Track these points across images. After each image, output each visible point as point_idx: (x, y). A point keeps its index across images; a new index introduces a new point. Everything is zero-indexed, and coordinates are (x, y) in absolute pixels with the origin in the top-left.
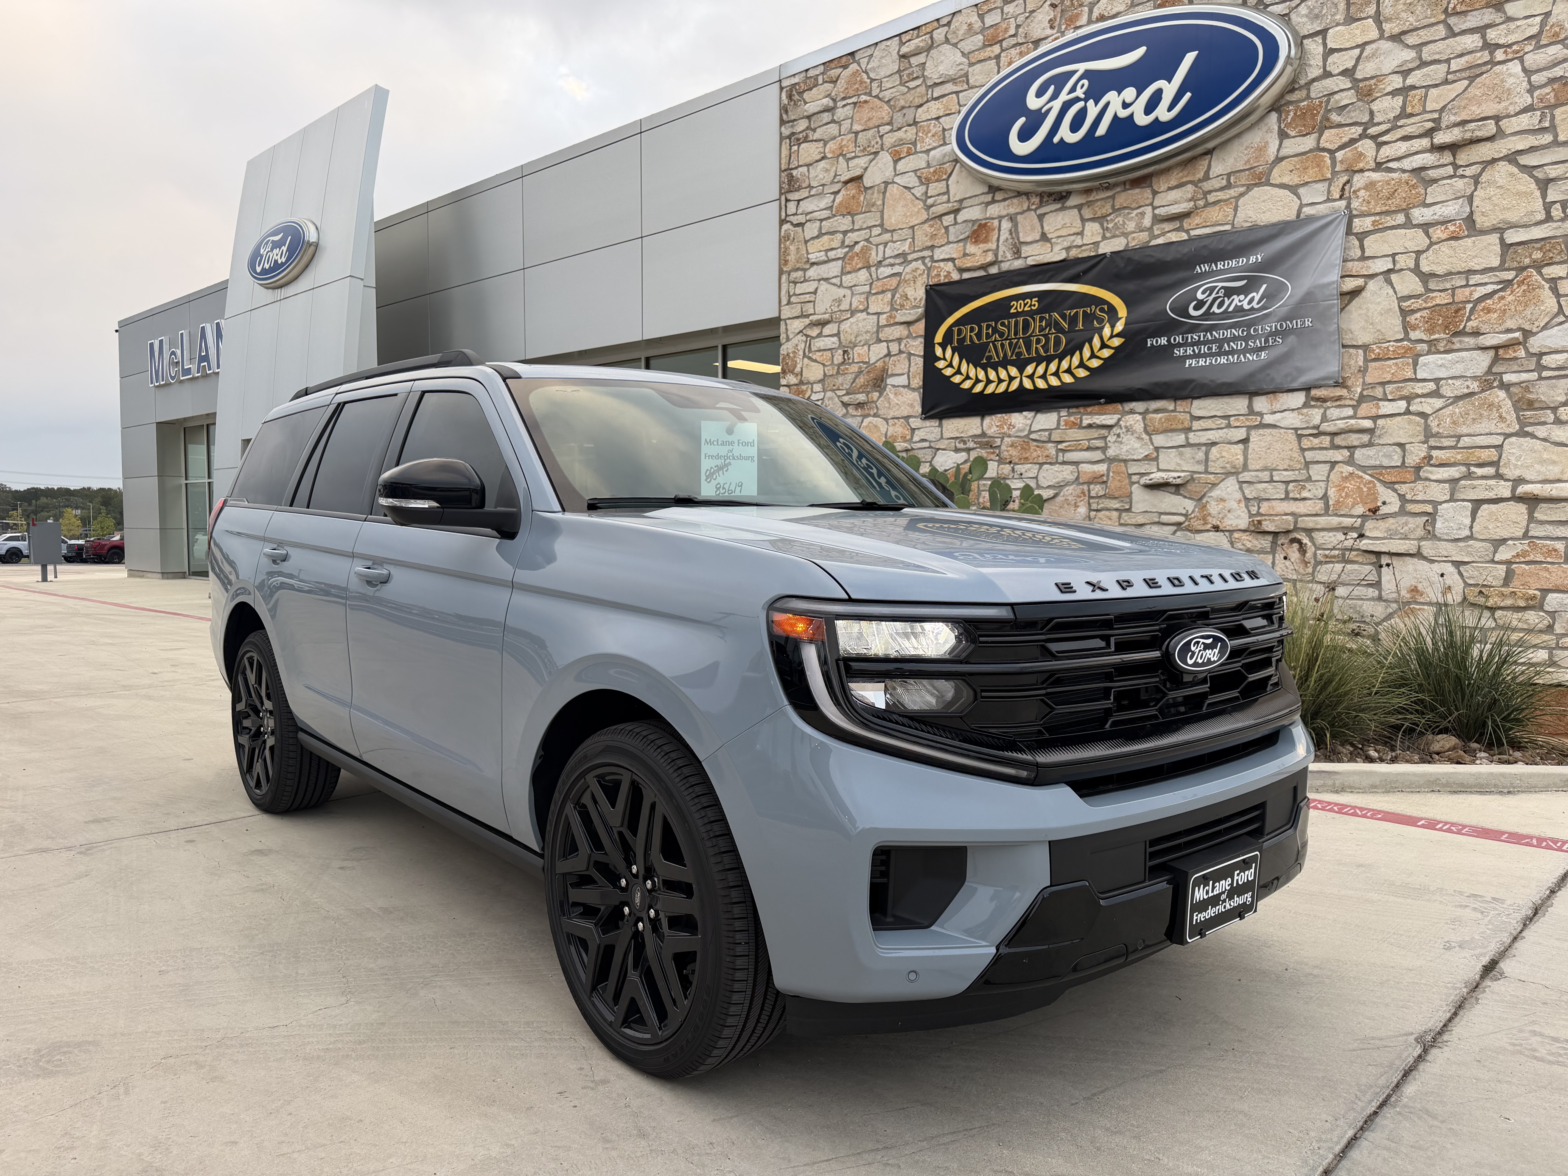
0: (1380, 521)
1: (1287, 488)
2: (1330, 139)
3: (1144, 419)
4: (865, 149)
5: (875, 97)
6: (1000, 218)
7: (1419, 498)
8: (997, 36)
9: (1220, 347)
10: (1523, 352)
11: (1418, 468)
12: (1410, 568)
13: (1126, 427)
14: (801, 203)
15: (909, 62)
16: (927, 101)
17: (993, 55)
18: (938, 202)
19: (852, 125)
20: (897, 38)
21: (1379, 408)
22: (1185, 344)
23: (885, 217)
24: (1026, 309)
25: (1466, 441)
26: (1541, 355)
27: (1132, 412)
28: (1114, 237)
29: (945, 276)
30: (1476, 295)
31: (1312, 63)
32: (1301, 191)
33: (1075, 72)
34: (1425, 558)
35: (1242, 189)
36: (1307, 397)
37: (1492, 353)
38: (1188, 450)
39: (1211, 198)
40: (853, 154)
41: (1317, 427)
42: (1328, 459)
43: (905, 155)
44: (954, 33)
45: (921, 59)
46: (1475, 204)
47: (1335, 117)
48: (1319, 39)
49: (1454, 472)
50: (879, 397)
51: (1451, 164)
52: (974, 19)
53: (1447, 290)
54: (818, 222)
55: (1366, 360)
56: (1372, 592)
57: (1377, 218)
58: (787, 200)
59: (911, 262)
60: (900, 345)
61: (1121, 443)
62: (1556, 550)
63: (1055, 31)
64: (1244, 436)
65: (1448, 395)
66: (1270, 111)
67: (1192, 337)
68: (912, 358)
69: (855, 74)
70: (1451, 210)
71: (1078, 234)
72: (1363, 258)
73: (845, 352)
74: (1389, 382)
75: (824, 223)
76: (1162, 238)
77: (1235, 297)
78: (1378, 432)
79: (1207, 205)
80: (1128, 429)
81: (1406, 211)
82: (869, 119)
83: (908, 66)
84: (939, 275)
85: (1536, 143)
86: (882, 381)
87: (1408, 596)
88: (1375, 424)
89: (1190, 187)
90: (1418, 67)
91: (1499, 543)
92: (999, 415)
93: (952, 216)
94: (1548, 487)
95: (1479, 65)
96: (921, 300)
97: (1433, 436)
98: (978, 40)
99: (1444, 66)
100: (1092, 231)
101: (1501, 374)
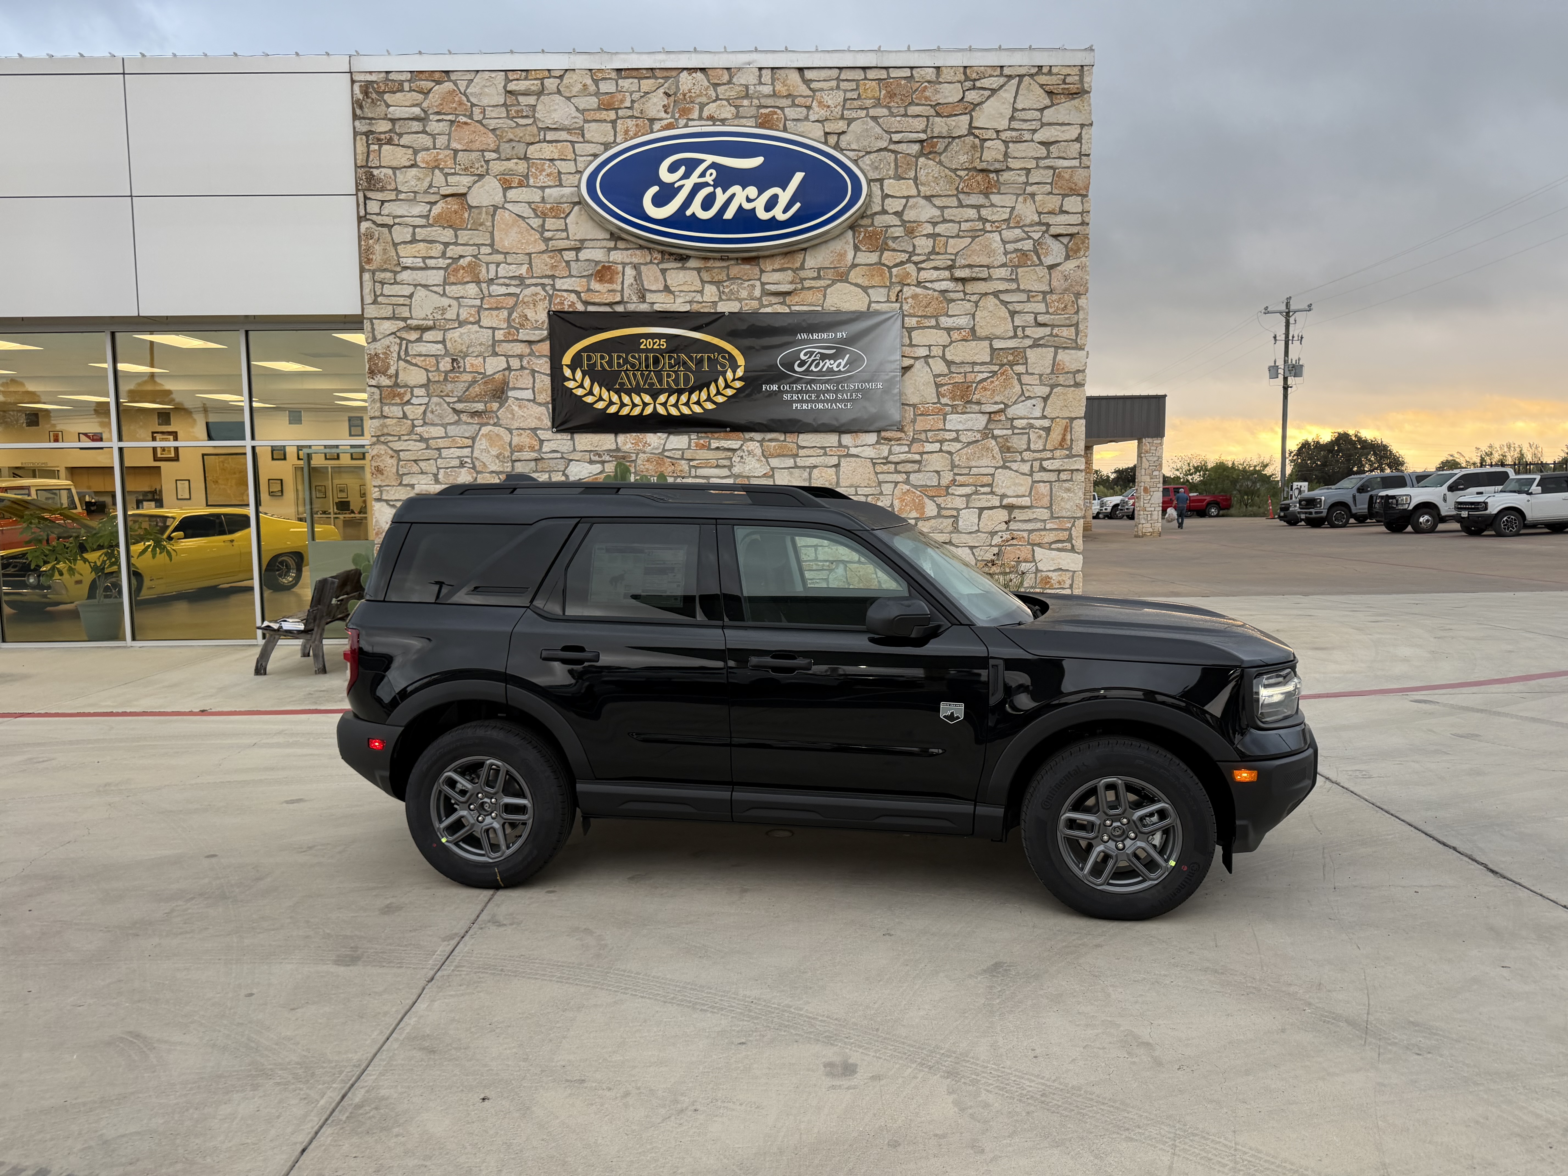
0: (925, 521)
1: (866, 498)
2: (888, 258)
3: (762, 446)
4: (466, 169)
5: (477, 121)
6: (624, 265)
7: (949, 506)
8: (613, 103)
9: (818, 397)
10: (1004, 417)
11: (948, 487)
13: (747, 451)
14: (386, 204)
15: (517, 99)
16: (539, 142)
17: (608, 120)
18: (557, 237)
19: (449, 141)
20: (503, 73)
21: (923, 447)
22: (791, 392)
23: (497, 238)
24: (655, 347)
25: (974, 471)
26: (1013, 419)
27: (752, 440)
28: (730, 300)
29: (570, 306)
30: (978, 379)
31: (875, 200)
32: (870, 291)
34: (953, 545)
35: (829, 282)
36: (878, 436)
37: (987, 416)
38: (797, 469)
39: (807, 284)
40: (453, 171)
41: (887, 458)
42: (893, 479)
43: (516, 185)
44: (567, 87)
45: (532, 100)
46: (976, 320)
47: (890, 243)
48: (878, 184)
49: (968, 490)
50: (500, 408)
51: (963, 291)
52: (589, 82)
53: (961, 373)
54: (411, 229)
55: (915, 415)
57: (919, 319)
58: (366, 198)
59: (529, 286)
60: (521, 361)
61: (743, 463)
62: (1023, 537)
63: (669, 116)
64: (836, 462)
65: (964, 441)
66: (851, 231)
67: (797, 387)
68: (536, 374)
69: (451, 93)
70: (963, 321)
71: (697, 292)
72: (911, 345)
73: (453, 360)
74: (929, 430)
75: (418, 230)
76: (771, 308)
77: (827, 360)
78: (924, 463)
79: (803, 289)
80: (749, 453)
81: (936, 317)
82: (472, 142)
83: (515, 102)
84: (562, 304)
85: (1009, 288)
86: (502, 393)
88: (922, 457)
89: (790, 273)
90: (942, 222)
91: (994, 534)
92: (634, 434)
93: (573, 253)
94: (1020, 499)
95: (977, 230)
96: (543, 323)
97: (956, 467)
98: (593, 102)
99: (957, 226)
100: (711, 292)
101: (993, 429)
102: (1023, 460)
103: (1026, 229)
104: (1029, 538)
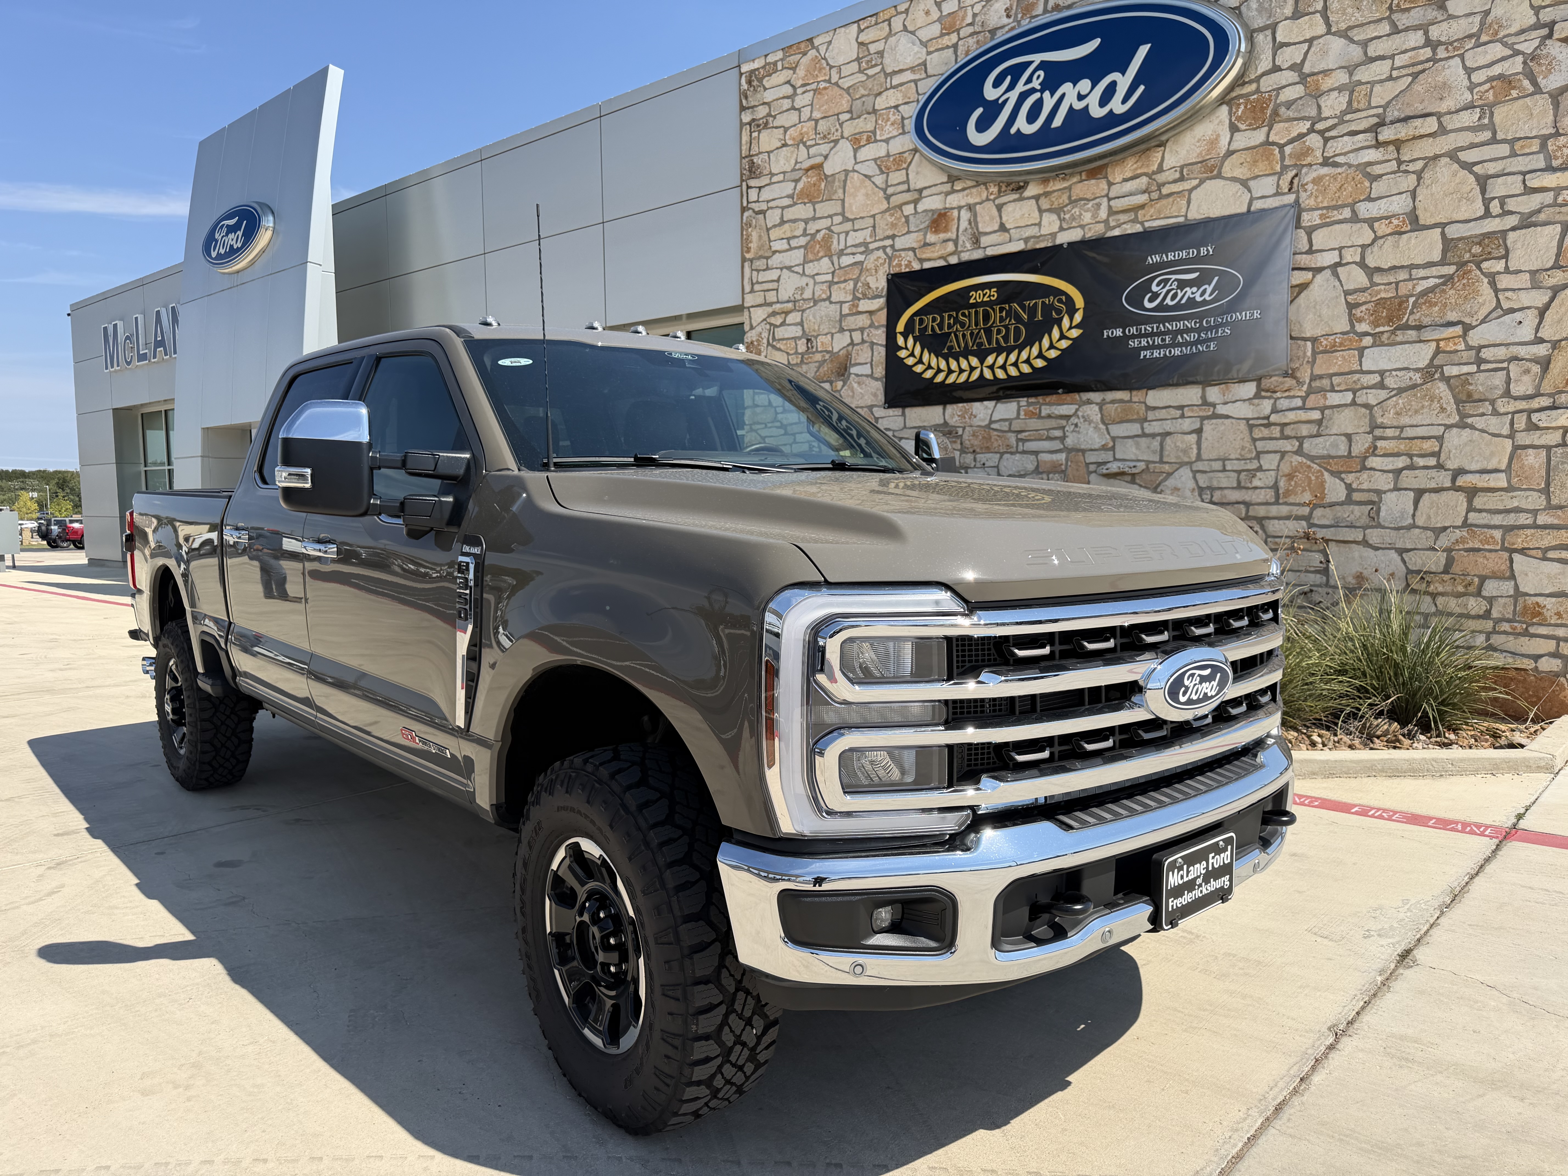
0: (1328, 509)
1: (1238, 477)
2: (1280, 133)
3: (1101, 409)
4: (825, 137)
5: (834, 84)
6: (960, 208)
7: (1365, 486)
8: (955, 24)
9: (1174, 338)
10: (1463, 345)
11: (1363, 458)
12: (1356, 554)
13: (1083, 417)
14: (762, 190)
15: (868, 49)
16: (887, 89)
17: (950, 44)
18: (899, 191)
19: (811, 112)
20: (856, 25)
21: (1326, 399)
22: (1140, 336)
23: (846, 205)
24: (985, 299)
25: (1409, 432)
26: (1480, 348)
27: (1089, 402)
28: (1070, 228)
29: (906, 266)
30: (1419, 289)
31: (1261, 56)
32: (1252, 184)
33: (1032, 62)
34: (1370, 546)
35: (1195, 182)
36: (1258, 387)
37: (1433, 345)
38: (1144, 439)
39: (1165, 191)
40: (813, 142)
41: (1268, 418)
42: (1278, 449)
43: (865, 143)
44: (912, 21)
45: (879, 46)
46: (1418, 200)
47: (1283, 111)
48: (1269, 32)
49: (1397, 462)
50: (843, 386)
51: (1395, 159)
52: (933, 8)
53: (1391, 283)
54: (780, 210)
55: (1314, 353)
56: (1319, 579)
57: (1325, 211)
58: (748, 187)
59: (873, 250)
60: (863, 334)
61: (1079, 432)
62: (1493, 538)
63: (1011, 20)
64: (1198, 426)
65: (1391, 387)
66: (1221, 104)
67: (1145, 329)
68: (875, 347)
69: (814, 60)
70: (1395, 204)
71: (1035, 224)
72: (1310, 251)
73: (808, 340)
74: (1336, 374)
75: (786, 210)
76: (1117, 229)
77: (1187, 289)
78: (1326, 423)
79: (1161, 197)
80: (1086, 419)
81: (1352, 206)
82: (829, 107)
83: (866, 53)
84: (900, 265)
85: (1477, 140)
86: (846, 370)
87: (1354, 581)
88: (1323, 414)
89: (1144, 180)
90: (1364, 63)
91: (1439, 531)
92: (960, 405)
93: (912, 206)
94: (1486, 477)
95: (1422, 62)
96: (883, 289)
97: (1378, 426)
98: (936, 29)
99: (1389, 62)
100: (1050, 223)
101: (1441, 367)
102: (1495, 413)
103: (1510, 40)
104: (1503, 540)
